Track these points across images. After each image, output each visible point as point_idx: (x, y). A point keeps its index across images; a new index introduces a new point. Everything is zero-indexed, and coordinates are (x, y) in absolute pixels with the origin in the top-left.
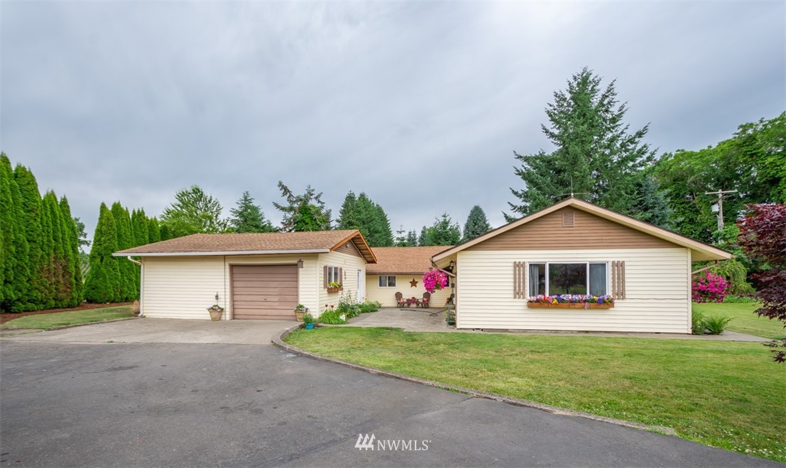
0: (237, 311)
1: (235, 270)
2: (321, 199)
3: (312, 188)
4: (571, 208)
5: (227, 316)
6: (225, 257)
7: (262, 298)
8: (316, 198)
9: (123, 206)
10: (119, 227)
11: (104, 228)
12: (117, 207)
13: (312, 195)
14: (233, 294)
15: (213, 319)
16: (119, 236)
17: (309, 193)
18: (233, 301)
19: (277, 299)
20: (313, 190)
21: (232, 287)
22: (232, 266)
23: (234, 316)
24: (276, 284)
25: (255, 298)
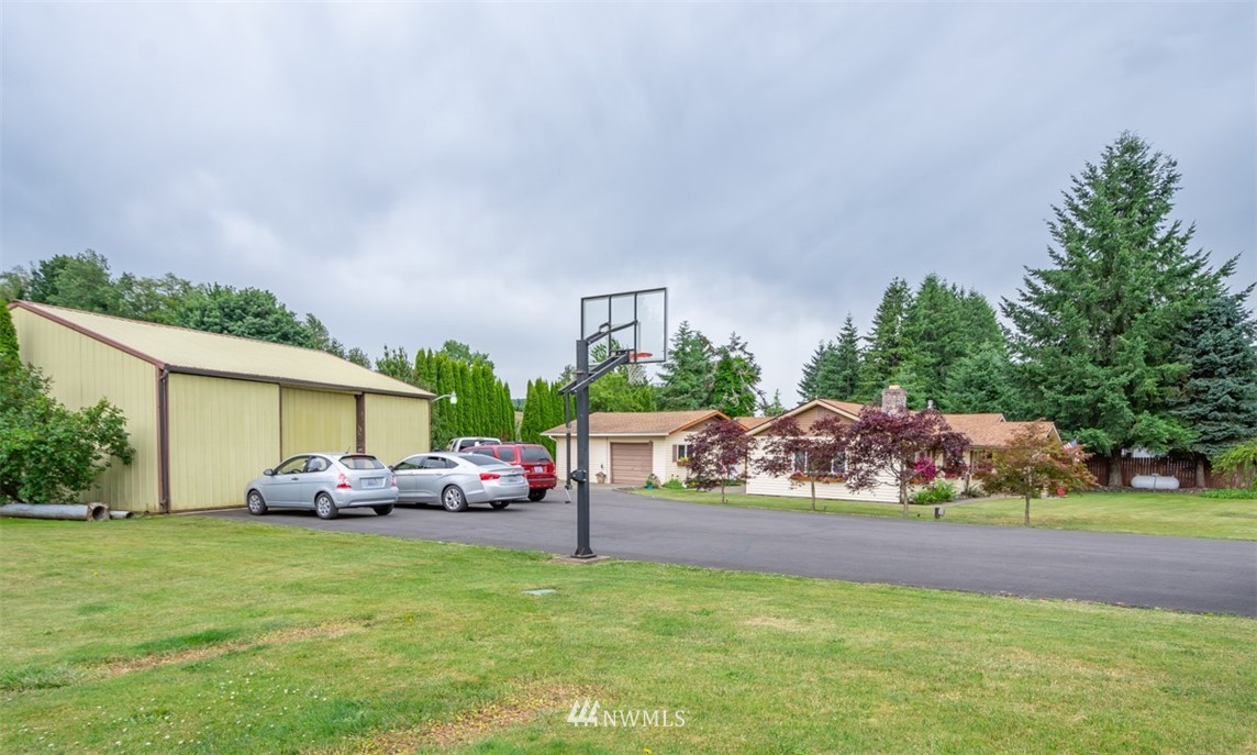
0: (615, 478)
1: (614, 446)
2: (746, 350)
3: (737, 336)
4: (817, 406)
5: (608, 481)
6: (607, 438)
7: (630, 468)
8: (741, 349)
9: (543, 380)
10: (541, 401)
11: (531, 404)
12: (539, 382)
13: (737, 344)
14: (612, 465)
15: (599, 482)
16: (541, 410)
17: (734, 342)
18: (612, 470)
19: (639, 469)
20: (738, 338)
21: (612, 460)
22: (612, 444)
23: (613, 481)
24: (639, 458)
25: (626, 468)
